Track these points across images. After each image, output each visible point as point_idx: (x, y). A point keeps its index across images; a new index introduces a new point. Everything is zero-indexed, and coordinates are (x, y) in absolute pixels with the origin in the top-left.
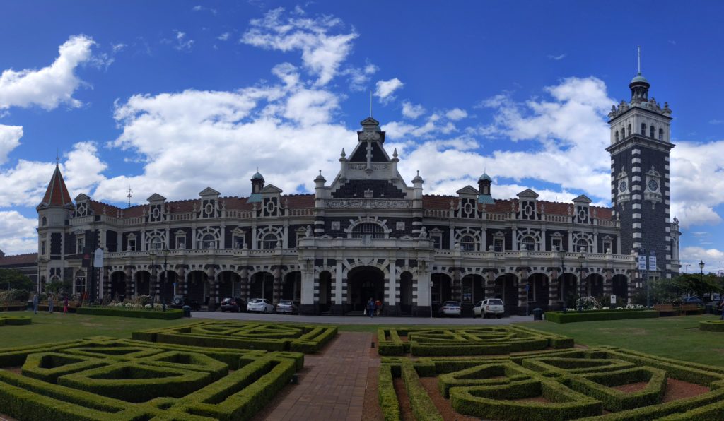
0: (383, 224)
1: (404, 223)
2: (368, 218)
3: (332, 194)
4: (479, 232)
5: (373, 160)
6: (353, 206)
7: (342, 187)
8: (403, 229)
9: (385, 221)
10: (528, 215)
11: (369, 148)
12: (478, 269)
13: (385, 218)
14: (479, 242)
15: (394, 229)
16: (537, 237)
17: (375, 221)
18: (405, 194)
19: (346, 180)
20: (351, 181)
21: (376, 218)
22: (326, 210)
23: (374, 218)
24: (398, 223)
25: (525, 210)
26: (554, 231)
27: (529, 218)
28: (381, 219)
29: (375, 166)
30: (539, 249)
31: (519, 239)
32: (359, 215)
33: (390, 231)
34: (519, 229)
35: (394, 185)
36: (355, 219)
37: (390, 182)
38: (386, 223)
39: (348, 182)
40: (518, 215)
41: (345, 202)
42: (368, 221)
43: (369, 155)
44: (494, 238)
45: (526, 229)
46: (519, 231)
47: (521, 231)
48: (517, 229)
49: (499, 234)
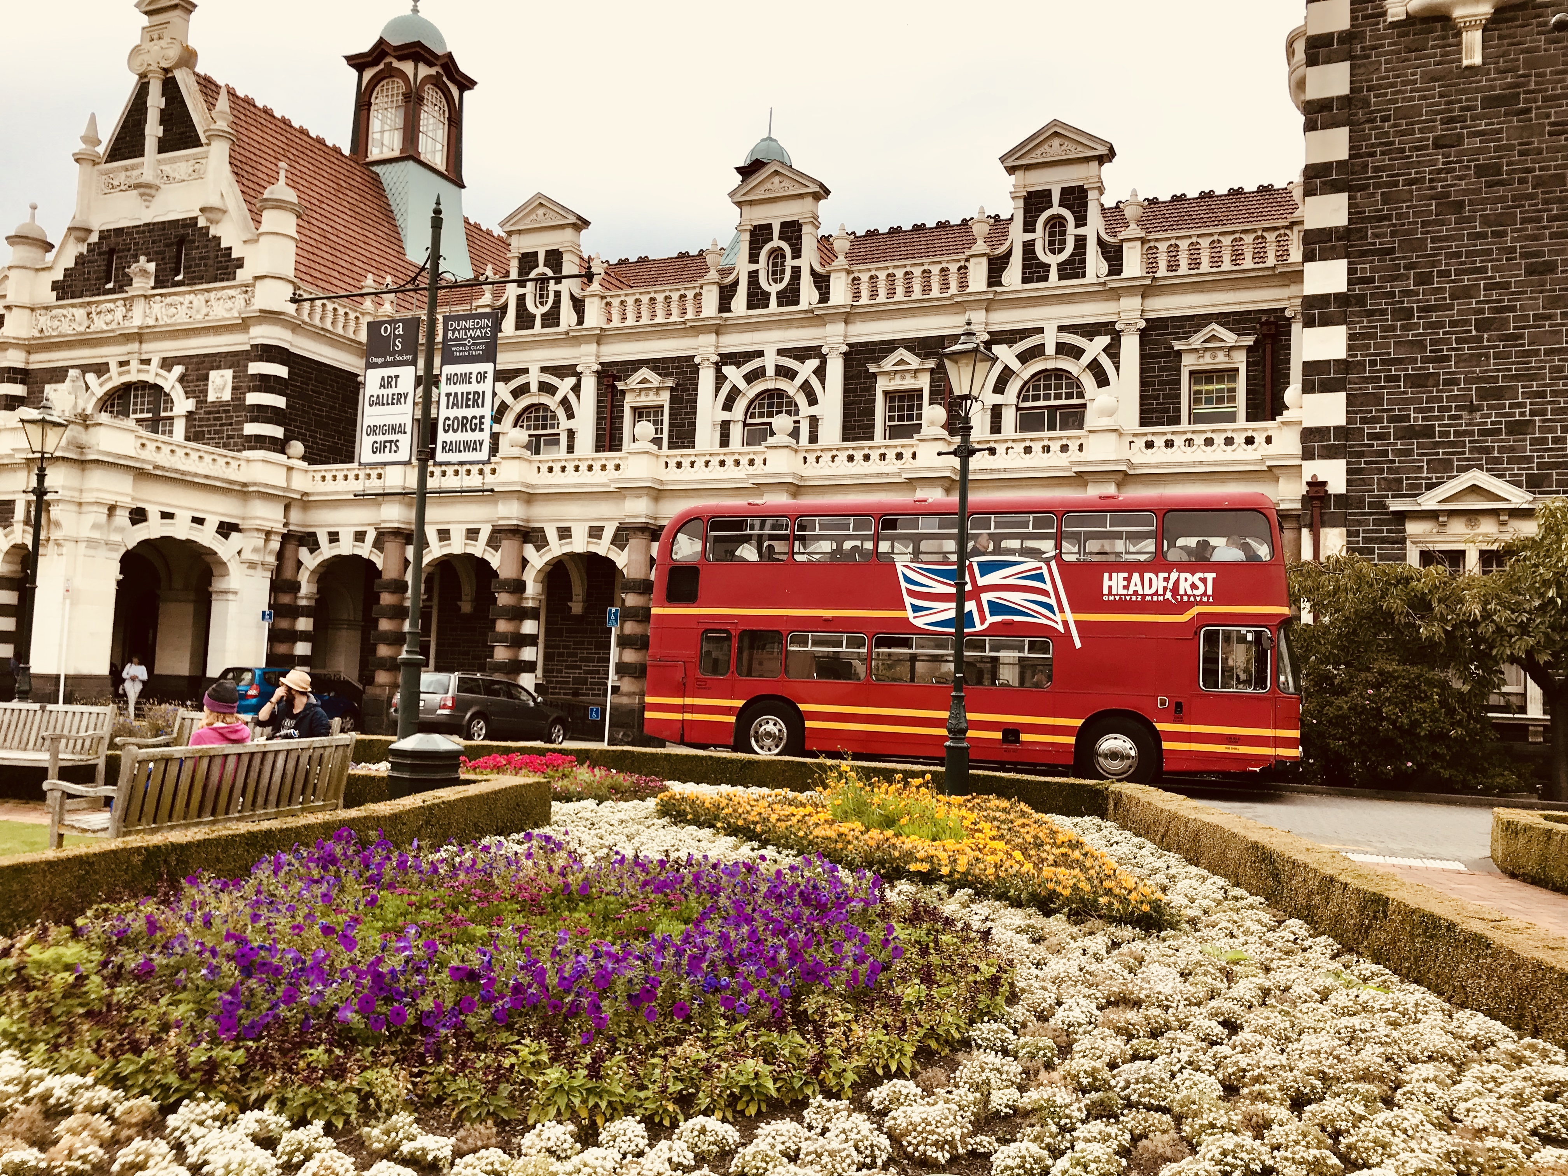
0: (170, 381)
1: (228, 374)
2: (134, 364)
3: (55, 286)
5: (164, 146)
6: (99, 324)
7: (80, 260)
8: (227, 396)
9: (178, 370)
10: (773, 289)
11: (156, 101)
12: (472, 534)
13: (178, 360)
14: (571, 424)
15: (201, 402)
16: (806, 387)
17: (152, 375)
18: (240, 263)
19: (89, 231)
20: (104, 235)
21: (155, 362)
22: (30, 348)
23: (147, 362)
24: (213, 374)
26: (888, 347)
27: (774, 304)
28: (167, 364)
29: (167, 168)
30: (813, 439)
31: (728, 406)
32: (110, 354)
33: (190, 405)
34: (728, 359)
35: (212, 232)
36: (101, 369)
37: (202, 223)
38: (182, 379)
39: (94, 238)
40: (728, 292)
41: (80, 313)
42: (133, 377)
43: (153, 130)
44: (630, 401)
45: (760, 354)
46: (729, 370)
47: (738, 365)
48: (715, 358)
49: (644, 381)
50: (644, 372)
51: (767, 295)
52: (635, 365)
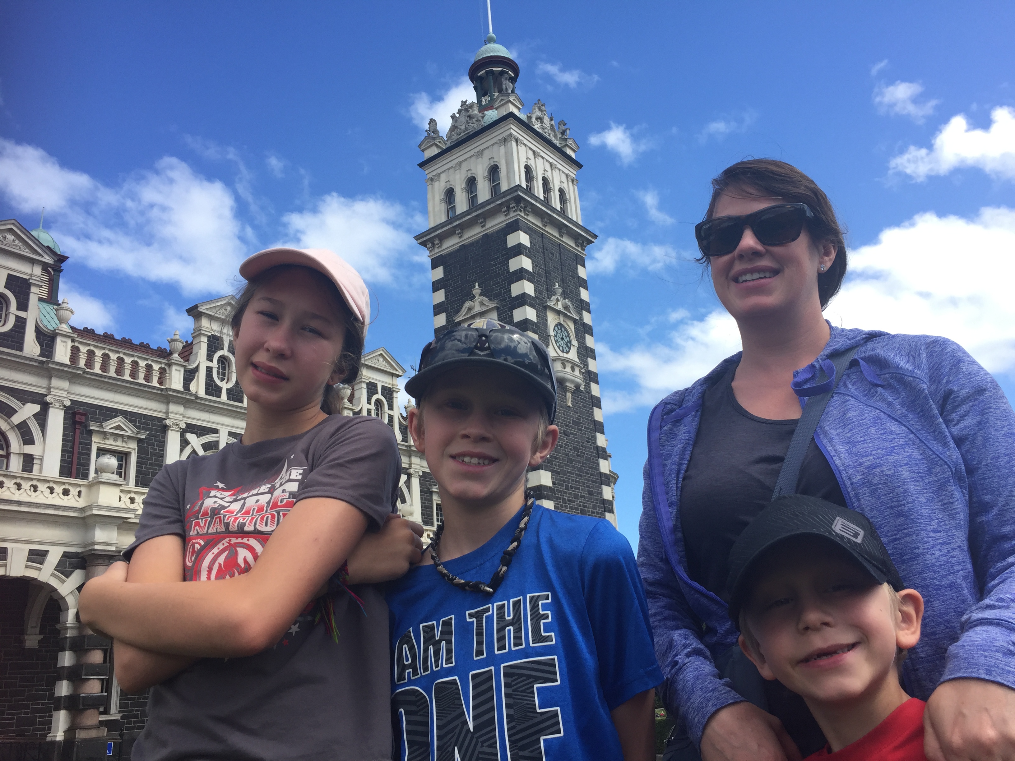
4: (37, 408)
10: (225, 386)
12: (37, 557)
14: (28, 449)
25: (214, 364)
27: (224, 397)
34: (191, 428)
40: (190, 375)
44: (96, 442)
45: (215, 431)
46: (191, 437)
47: (199, 435)
48: (183, 426)
49: (118, 427)
50: (118, 421)
51: (219, 389)
52: (112, 413)
